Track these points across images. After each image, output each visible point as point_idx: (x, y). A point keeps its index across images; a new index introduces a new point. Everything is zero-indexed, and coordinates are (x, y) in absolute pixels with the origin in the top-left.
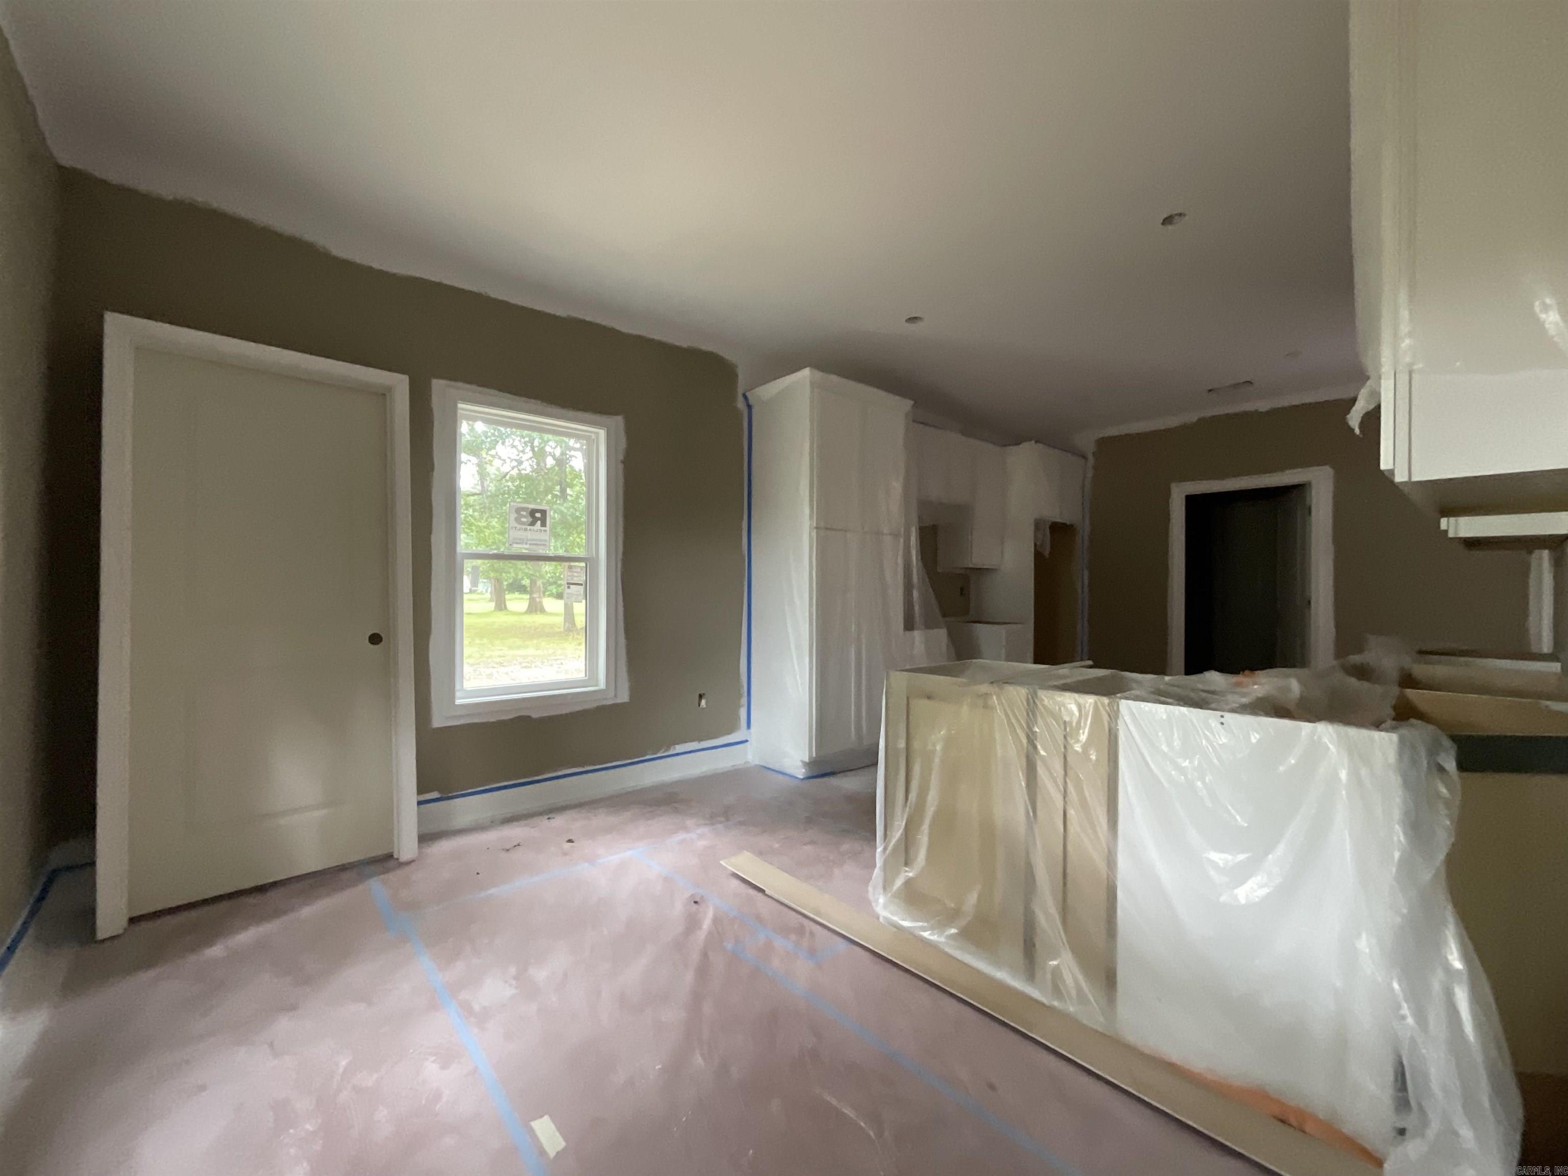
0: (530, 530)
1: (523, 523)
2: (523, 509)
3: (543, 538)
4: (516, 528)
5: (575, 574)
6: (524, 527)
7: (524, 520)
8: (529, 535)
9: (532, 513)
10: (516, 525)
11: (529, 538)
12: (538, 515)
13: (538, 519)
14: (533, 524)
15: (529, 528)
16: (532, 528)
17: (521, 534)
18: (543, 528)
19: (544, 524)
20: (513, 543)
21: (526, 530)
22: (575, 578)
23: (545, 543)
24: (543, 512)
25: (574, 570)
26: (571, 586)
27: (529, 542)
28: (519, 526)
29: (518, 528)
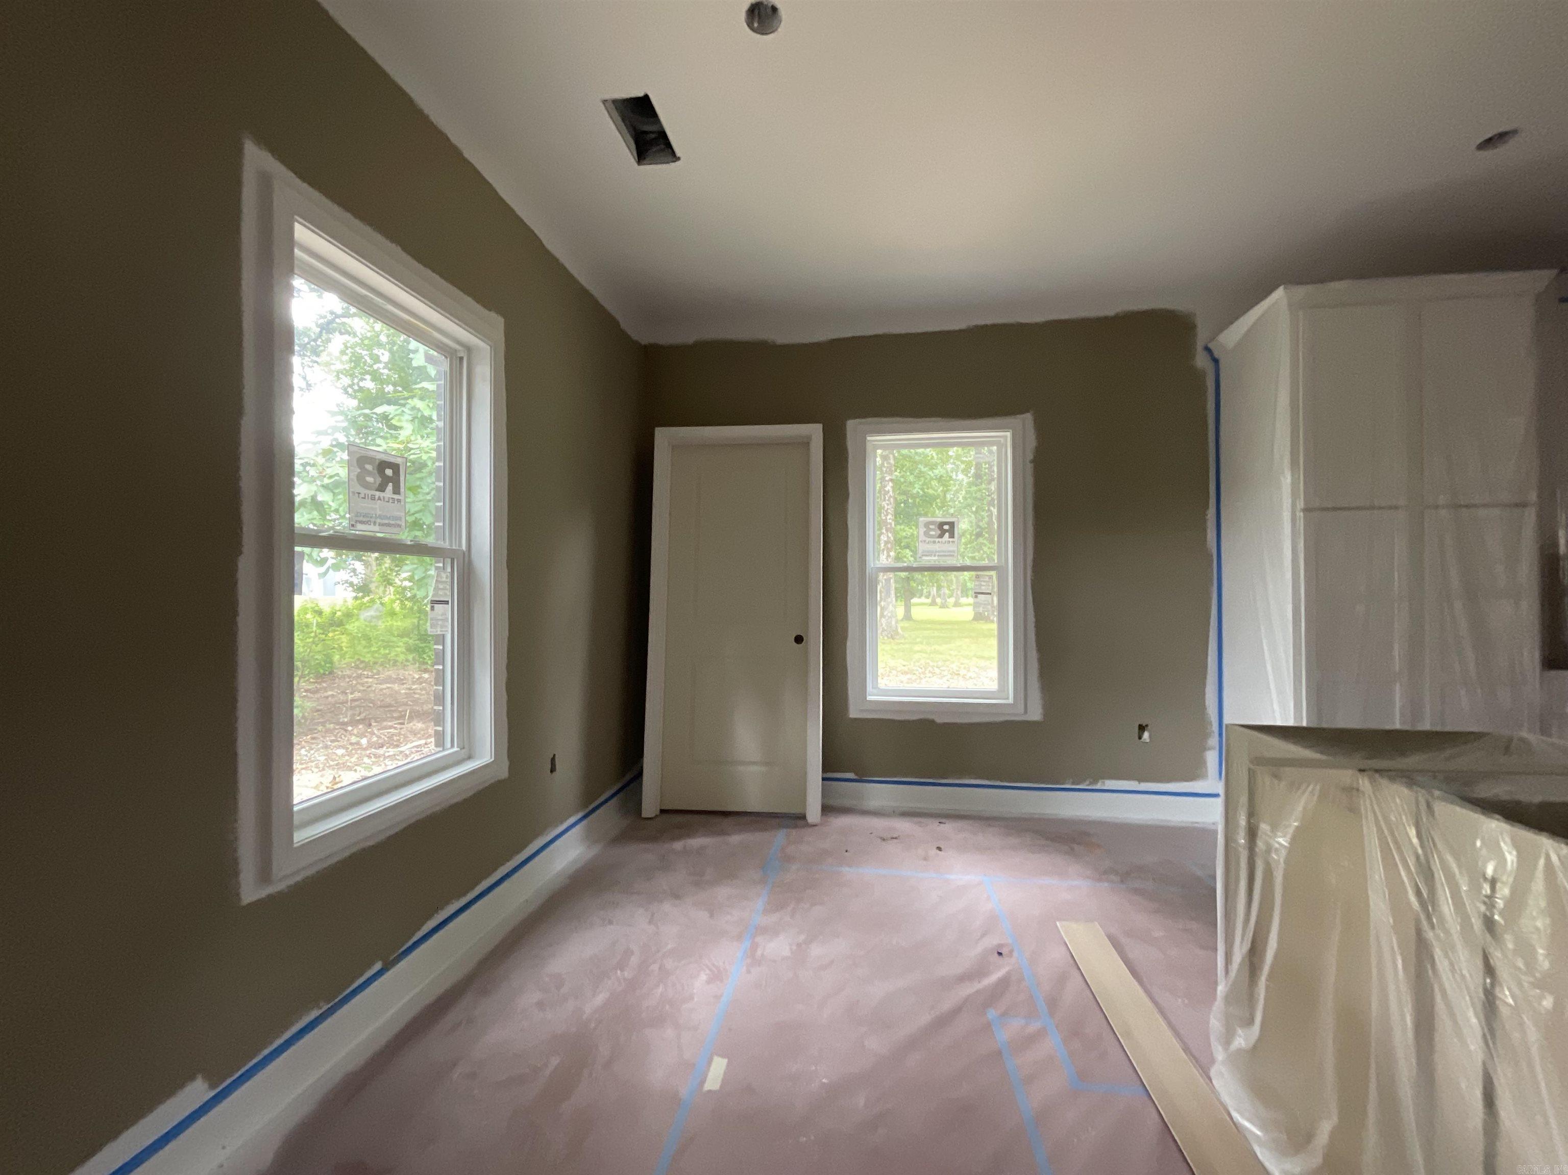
0: (939, 542)
1: (931, 536)
2: (932, 523)
3: (951, 549)
4: (925, 541)
5: (983, 583)
6: (932, 540)
7: (932, 533)
8: (936, 547)
9: (941, 525)
10: (925, 538)
11: (938, 549)
12: (946, 527)
13: (946, 531)
14: (941, 536)
15: (937, 540)
16: (940, 540)
17: (930, 547)
18: (951, 540)
19: (952, 536)
20: (923, 555)
21: (934, 542)
22: (983, 588)
23: (953, 554)
24: (952, 525)
25: (982, 579)
26: (979, 595)
27: (937, 554)
28: (928, 540)
29: (927, 541)
